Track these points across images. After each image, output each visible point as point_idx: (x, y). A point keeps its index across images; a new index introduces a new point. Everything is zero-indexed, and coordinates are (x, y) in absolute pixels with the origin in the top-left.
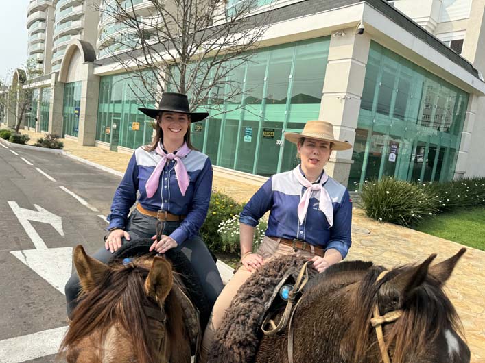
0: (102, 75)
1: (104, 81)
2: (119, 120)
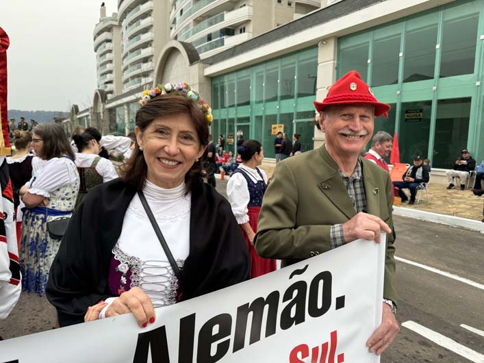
0: (213, 76)
1: (217, 82)
2: (248, 126)
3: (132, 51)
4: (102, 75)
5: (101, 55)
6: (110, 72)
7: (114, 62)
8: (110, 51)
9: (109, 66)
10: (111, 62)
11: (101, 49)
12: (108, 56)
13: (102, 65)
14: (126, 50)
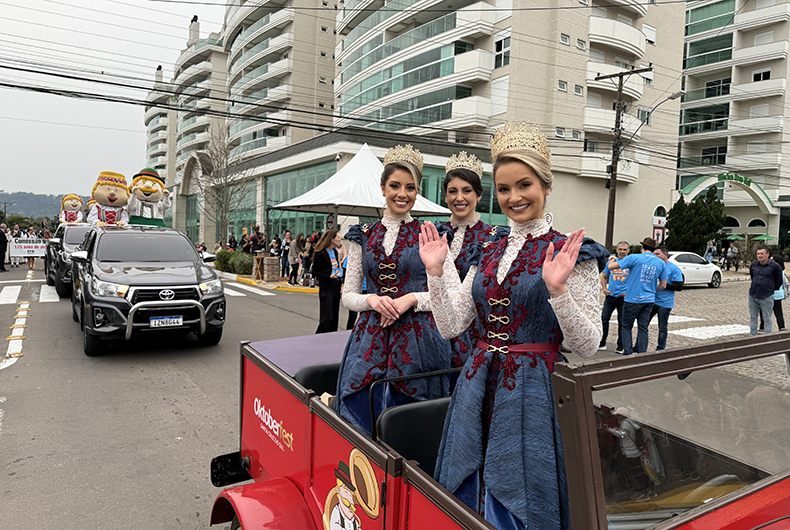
3: (187, 133)
4: (153, 156)
5: (153, 132)
6: (163, 154)
7: (168, 141)
8: (164, 128)
9: (161, 147)
10: (164, 141)
11: (153, 124)
12: (161, 134)
13: (153, 144)
14: (181, 131)
